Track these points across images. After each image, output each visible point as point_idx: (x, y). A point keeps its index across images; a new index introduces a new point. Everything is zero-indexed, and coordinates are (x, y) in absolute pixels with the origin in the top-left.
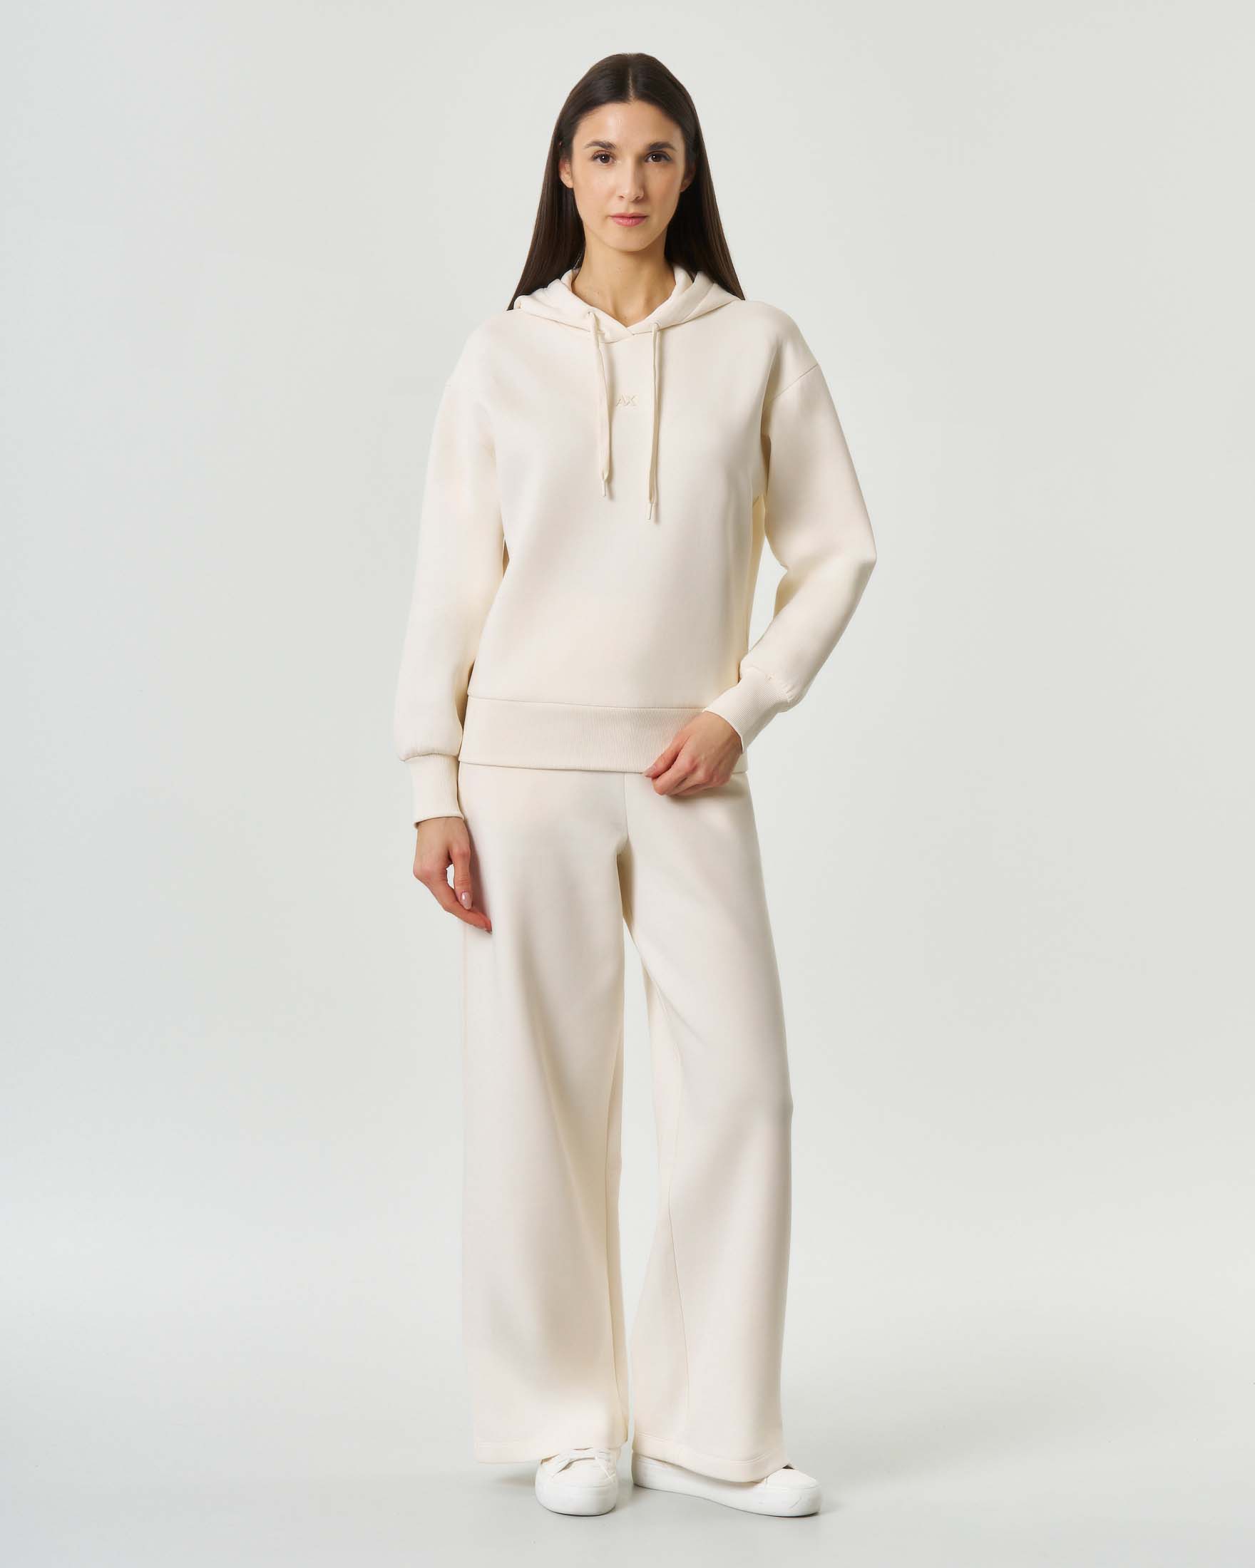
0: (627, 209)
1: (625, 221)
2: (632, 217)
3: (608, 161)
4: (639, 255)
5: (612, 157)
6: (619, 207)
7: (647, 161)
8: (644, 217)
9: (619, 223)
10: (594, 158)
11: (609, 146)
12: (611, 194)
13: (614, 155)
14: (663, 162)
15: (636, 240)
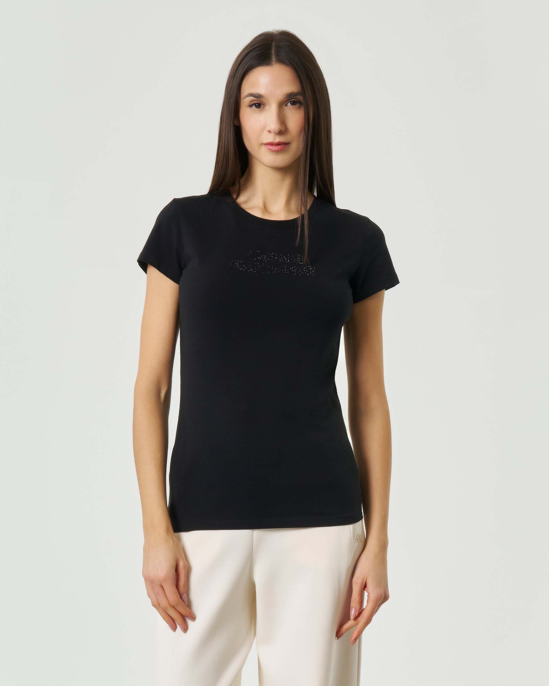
0: (274, 139)
1: (274, 148)
2: (278, 144)
3: (261, 106)
4: (283, 170)
5: (263, 104)
6: (270, 138)
11: (258, 96)
13: (264, 102)
15: (282, 159)
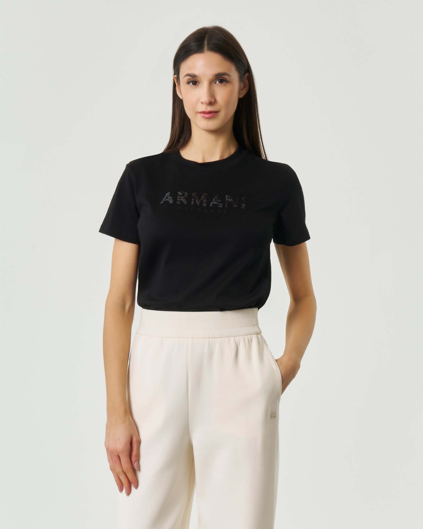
7: (215, 83)
8: (217, 112)
9: (203, 117)
10: (188, 83)
12: (198, 101)
14: (224, 83)
